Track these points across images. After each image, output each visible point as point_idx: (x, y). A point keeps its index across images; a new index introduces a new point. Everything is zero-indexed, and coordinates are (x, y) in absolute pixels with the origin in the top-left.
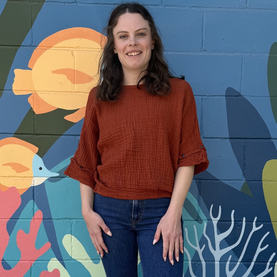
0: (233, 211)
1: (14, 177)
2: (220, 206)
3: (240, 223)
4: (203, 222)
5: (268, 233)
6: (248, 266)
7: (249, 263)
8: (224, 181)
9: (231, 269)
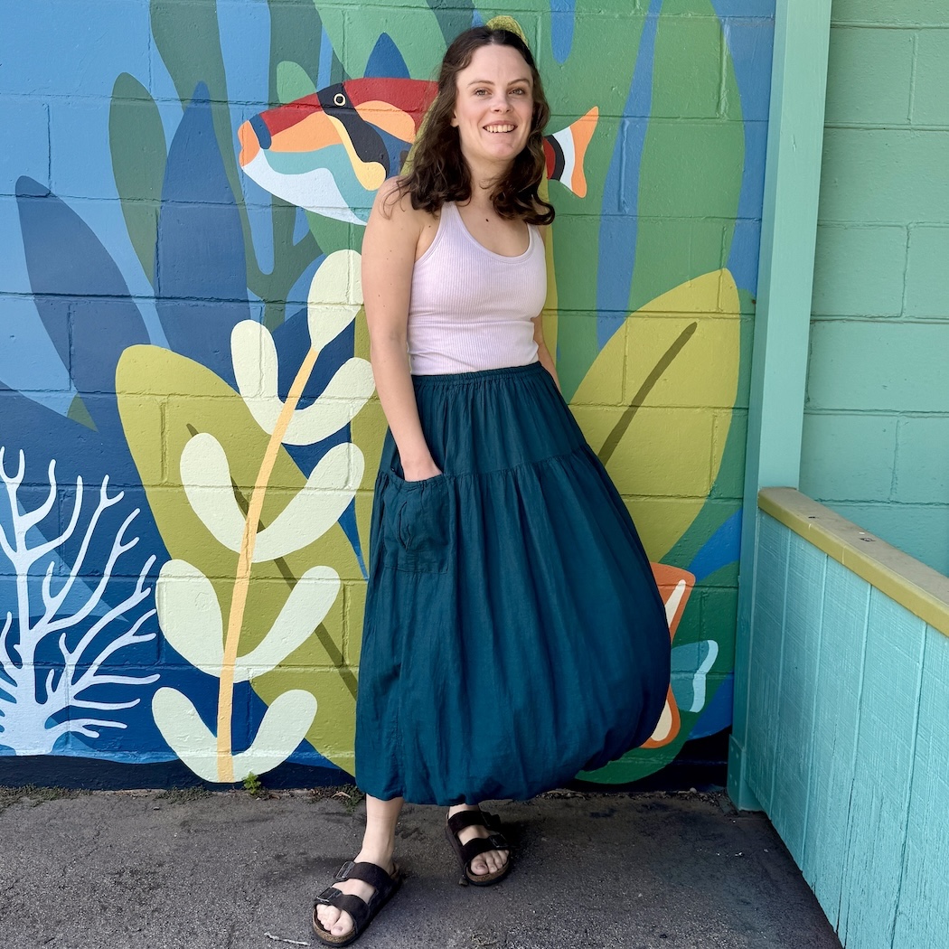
0: (53, 463)
2: (21, 452)
3: (70, 489)
5: (138, 511)
6: (94, 587)
7: (96, 579)
8: (25, 394)
9: (53, 593)
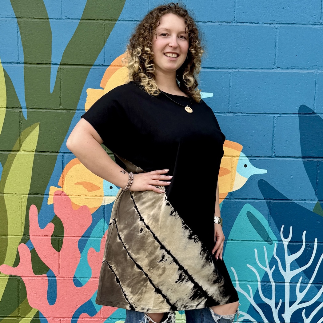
0: (305, 232)
1: (85, 195)
2: (291, 227)
3: (312, 244)
4: (273, 243)
6: (319, 288)
7: (320, 285)
8: (295, 202)
